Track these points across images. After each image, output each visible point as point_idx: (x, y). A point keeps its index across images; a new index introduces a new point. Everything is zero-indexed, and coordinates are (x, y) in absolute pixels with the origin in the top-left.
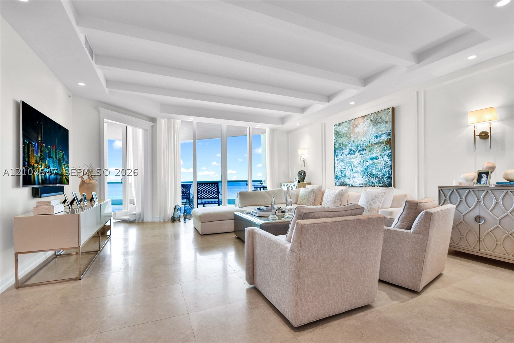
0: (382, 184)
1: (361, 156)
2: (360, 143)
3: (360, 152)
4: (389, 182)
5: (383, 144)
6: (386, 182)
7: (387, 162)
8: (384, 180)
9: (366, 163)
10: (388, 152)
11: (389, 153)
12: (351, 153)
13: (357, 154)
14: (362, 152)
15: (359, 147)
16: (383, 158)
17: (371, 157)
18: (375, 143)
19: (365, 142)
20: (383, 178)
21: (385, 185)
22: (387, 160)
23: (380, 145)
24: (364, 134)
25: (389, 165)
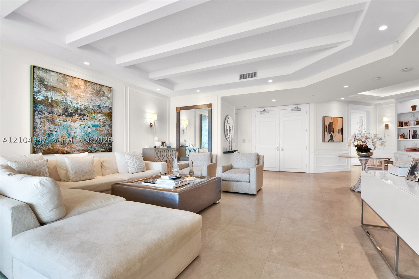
0: (104, 149)
1: (81, 120)
2: (80, 107)
3: (80, 116)
4: (110, 147)
5: (106, 115)
6: (108, 147)
7: (109, 131)
8: (106, 145)
9: (88, 129)
10: (109, 123)
11: (111, 124)
12: (66, 114)
13: (76, 117)
14: (83, 117)
15: (79, 111)
16: (105, 127)
17: (93, 124)
18: (98, 112)
19: (87, 108)
20: (105, 144)
21: (107, 150)
22: (109, 130)
23: (102, 115)
24: (86, 99)
25: (110, 134)
